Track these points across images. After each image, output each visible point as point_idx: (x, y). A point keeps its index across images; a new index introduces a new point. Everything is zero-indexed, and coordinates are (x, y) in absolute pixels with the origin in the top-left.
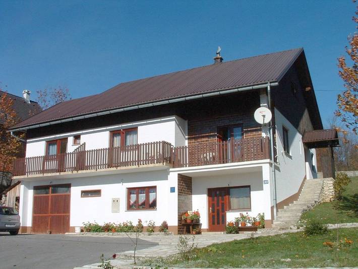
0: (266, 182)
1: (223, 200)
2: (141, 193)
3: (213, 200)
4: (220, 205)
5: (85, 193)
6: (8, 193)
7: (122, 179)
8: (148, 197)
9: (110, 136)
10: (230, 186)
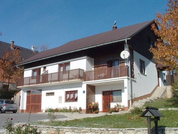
0: (126, 88)
1: (109, 97)
2: (72, 94)
3: (105, 97)
4: (108, 99)
5: (48, 94)
6: (17, 94)
7: (63, 87)
8: (74, 96)
9: (59, 66)
10: (112, 90)
